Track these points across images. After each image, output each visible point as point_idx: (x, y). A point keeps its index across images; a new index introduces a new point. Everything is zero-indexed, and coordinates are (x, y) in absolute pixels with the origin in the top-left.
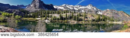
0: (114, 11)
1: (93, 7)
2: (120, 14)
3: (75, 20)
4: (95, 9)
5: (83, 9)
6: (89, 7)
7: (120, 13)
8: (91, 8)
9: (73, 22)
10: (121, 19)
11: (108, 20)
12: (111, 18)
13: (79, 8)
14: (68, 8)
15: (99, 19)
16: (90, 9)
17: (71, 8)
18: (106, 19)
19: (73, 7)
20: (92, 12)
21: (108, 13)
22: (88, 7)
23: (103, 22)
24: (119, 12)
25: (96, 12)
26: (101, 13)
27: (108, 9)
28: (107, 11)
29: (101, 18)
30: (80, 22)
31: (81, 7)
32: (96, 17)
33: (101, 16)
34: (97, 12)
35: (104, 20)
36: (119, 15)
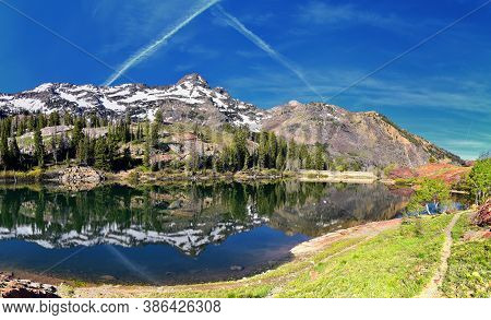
0: (330, 110)
1: (208, 93)
2: (362, 130)
3: (91, 163)
4: (220, 104)
5: (151, 104)
6: (187, 92)
7: (364, 126)
8: (196, 94)
9: (78, 177)
10: (370, 157)
11: (291, 164)
12: (313, 151)
13: (129, 100)
14: (69, 104)
15: (241, 153)
16: (193, 101)
17: (82, 103)
18: (284, 154)
19: (97, 97)
20: (202, 118)
21: (292, 121)
22: (180, 91)
23: (264, 172)
24: (357, 118)
25: (224, 117)
26: (255, 126)
27: (293, 103)
28: (288, 112)
29: (253, 147)
30: (123, 177)
31: (140, 96)
32: (221, 145)
33: (255, 137)
34: (230, 116)
35: (269, 163)
36: (354, 136)
